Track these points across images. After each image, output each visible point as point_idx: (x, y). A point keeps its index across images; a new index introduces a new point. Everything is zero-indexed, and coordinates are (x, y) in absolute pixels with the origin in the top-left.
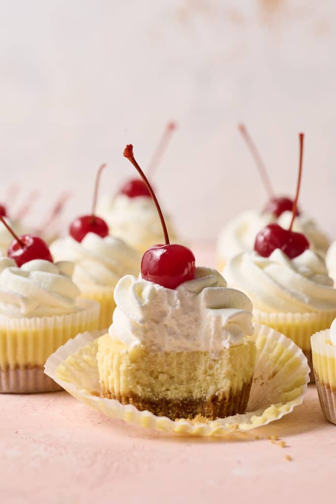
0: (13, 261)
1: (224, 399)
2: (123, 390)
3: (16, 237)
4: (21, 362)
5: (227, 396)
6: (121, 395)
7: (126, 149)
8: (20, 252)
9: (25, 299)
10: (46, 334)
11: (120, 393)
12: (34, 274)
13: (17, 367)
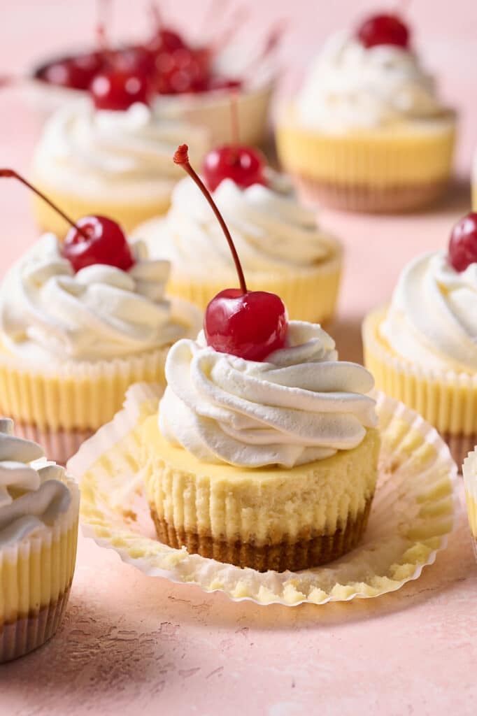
0: (67, 264)
1: (339, 530)
2: (188, 524)
3: (73, 225)
4: (67, 424)
5: (344, 526)
6: (186, 529)
7: (178, 152)
8: (82, 247)
9: (72, 335)
10: (102, 385)
11: (183, 527)
12: (94, 289)
13: (61, 430)
